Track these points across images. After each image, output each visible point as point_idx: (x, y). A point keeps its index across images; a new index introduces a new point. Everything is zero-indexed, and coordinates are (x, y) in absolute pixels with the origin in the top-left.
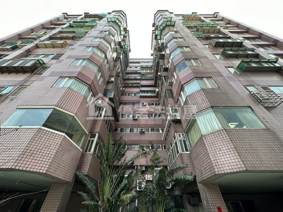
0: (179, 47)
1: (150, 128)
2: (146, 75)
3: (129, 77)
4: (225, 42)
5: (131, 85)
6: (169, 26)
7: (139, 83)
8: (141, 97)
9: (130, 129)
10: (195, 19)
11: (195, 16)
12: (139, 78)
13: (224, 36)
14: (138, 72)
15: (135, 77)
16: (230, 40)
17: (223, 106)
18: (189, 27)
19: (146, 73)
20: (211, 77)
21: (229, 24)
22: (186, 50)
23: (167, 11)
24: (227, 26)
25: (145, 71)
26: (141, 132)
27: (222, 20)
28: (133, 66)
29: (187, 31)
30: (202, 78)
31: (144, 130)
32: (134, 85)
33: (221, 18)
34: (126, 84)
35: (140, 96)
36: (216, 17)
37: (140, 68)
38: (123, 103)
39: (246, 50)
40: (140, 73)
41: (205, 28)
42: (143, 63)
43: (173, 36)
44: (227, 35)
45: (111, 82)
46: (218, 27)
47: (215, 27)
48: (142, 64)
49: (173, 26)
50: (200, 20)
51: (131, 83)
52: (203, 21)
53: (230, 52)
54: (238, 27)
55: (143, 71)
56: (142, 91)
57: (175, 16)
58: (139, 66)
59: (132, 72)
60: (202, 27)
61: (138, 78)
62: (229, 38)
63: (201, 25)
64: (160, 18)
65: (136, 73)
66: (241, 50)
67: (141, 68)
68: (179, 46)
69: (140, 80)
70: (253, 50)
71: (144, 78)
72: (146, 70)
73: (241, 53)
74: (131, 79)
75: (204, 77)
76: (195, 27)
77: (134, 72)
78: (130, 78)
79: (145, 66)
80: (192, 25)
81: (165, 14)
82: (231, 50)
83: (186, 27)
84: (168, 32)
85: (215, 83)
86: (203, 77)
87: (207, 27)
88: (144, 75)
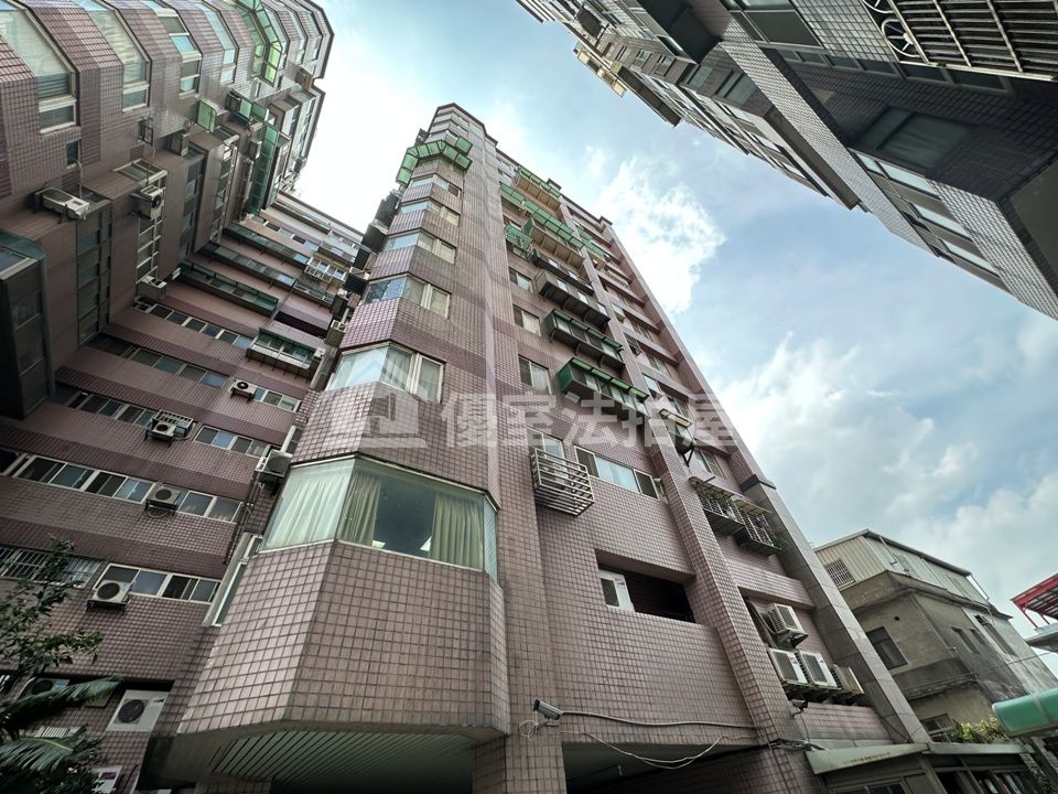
0: (422, 230)
1: (215, 498)
2: (323, 287)
3: (240, 256)
4: (590, 308)
5: (231, 292)
6: (449, 161)
7: (274, 302)
8: (251, 356)
9: (102, 477)
10: (545, 198)
11: (549, 191)
12: (290, 282)
13: (580, 280)
14: (298, 258)
15: (269, 269)
16: (583, 298)
17: (401, 462)
18: (508, 204)
19: (326, 277)
20: (444, 363)
21: (618, 263)
22: (440, 251)
23: (483, 125)
24: (609, 264)
25: (326, 270)
26: (153, 503)
27: (609, 246)
28: (289, 230)
29: (498, 211)
30: (411, 352)
31: (173, 497)
32: (247, 298)
33: (608, 240)
34: (208, 277)
35: (249, 350)
36: (601, 231)
37: (316, 248)
38: (137, 346)
39: (603, 340)
40: (301, 266)
41: (547, 232)
42: (341, 239)
43: (432, 192)
44: (590, 284)
45: (59, 215)
46: (583, 253)
47: (575, 247)
48: (331, 240)
49: (463, 170)
50: (556, 208)
51: (236, 285)
52: (560, 218)
53: (563, 327)
54: (630, 282)
55: (319, 267)
56: (265, 335)
57: (496, 154)
58: (313, 242)
59: (270, 245)
60: (543, 226)
61: (282, 278)
62: (590, 293)
63: (543, 221)
64: (445, 126)
65: (286, 258)
66: (591, 336)
67: (319, 251)
68: (425, 228)
69: (289, 291)
70: (618, 350)
71: (307, 292)
72: (333, 269)
73: (588, 342)
74: (246, 268)
75: (421, 354)
76: (528, 215)
77: (280, 250)
78: (242, 262)
79: (340, 254)
80: (523, 205)
81: (467, 128)
82: (569, 323)
83: (502, 198)
84: (431, 176)
85: (440, 383)
86: (416, 352)
87: (556, 234)
88: (318, 281)
